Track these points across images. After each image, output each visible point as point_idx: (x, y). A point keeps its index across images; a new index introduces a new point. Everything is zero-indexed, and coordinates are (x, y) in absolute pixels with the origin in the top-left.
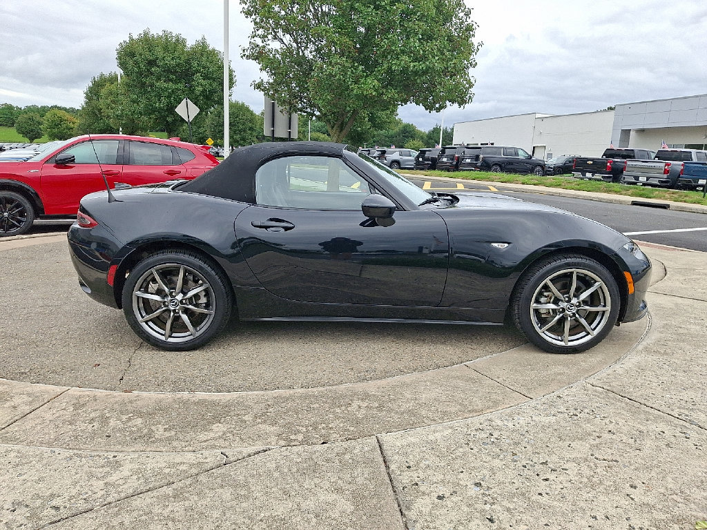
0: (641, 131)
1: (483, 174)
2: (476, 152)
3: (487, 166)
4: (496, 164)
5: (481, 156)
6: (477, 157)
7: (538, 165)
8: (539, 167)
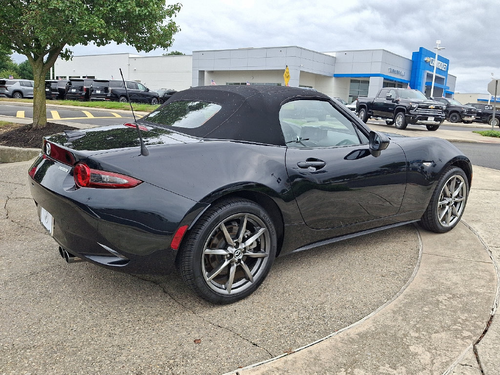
0: (211, 72)
1: (115, 103)
2: (104, 85)
3: (115, 97)
4: (122, 96)
5: (110, 88)
6: (106, 89)
7: (154, 97)
8: (155, 99)
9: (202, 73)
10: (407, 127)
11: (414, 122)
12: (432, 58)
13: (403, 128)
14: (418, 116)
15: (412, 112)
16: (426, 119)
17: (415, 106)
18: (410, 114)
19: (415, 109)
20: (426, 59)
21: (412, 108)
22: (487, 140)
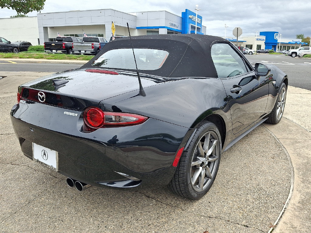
0: (52, 28)
7: (15, 47)
8: (15, 49)
9: (45, 28)
12: (193, 16)
20: (190, 16)
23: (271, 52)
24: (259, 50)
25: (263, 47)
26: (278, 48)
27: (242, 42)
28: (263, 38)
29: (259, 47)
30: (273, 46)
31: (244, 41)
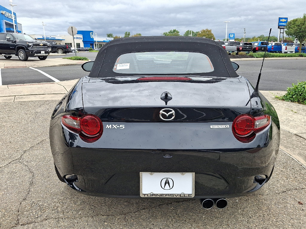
10: (28, 59)
11: (32, 56)
13: (26, 60)
14: (34, 51)
15: (29, 48)
16: (40, 53)
17: (30, 44)
18: (29, 50)
19: (32, 46)
20: (2, 12)
21: (29, 46)
22: (78, 62)
23: (90, 50)
24: (79, 49)
25: (82, 45)
26: (96, 46)
27: (61, 40)
28: (81, 37)
29: (78, 45)
30: (90, 44)
31: (63, 40)
